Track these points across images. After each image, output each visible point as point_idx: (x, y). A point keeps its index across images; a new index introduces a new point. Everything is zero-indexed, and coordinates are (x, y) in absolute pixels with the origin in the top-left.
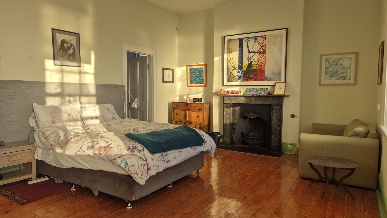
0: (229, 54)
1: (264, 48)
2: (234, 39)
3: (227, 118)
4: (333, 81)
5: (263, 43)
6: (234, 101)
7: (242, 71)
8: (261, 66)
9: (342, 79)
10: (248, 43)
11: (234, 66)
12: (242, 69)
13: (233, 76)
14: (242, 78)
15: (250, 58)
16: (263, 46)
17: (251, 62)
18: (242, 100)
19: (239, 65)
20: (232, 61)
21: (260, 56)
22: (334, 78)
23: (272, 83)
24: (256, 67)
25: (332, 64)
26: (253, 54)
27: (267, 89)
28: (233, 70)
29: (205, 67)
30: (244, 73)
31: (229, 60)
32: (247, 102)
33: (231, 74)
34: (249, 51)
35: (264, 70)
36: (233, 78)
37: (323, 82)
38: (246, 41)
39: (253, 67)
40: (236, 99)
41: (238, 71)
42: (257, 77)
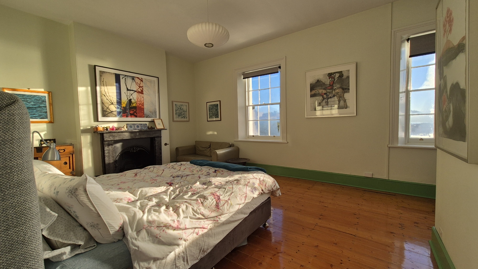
0: (103, 87)
1: (142, 89)
2: (109, 73)
3: (109, 157)
4: (180, 119)
5: (140, 84)
6: (117, 138)
7: (121, 107)
8: (140, 105)
9: (184, 118)
10: (125, 80)
11: (111, 101)
12: (121, 105)
13: (110, 112)
14: (121, 114)
15: (129, 95)
16: (141, 87)
17: (130, 100)
18: (127, 136)
19: (117, 100)
20: (108, 95)
21: (139, 96)
22: (180, 117)
23: (150, 119)
24: (135, 105)
25: (179, 108)
26: (132, 92)
27: (146, 124)
28: (110, 105)
29: (49, 96)
30: (123, 109)
31: (104, 93)
32: (132, 137)
33: (107, 109)
34: (127, 88)
35: (143, 108)
36: (110, 113)
37: (175, 119)
38: (123, 78)
39: (133, 104)
40: (120, 135)
41: (116, 106)
42: (136, 113)
